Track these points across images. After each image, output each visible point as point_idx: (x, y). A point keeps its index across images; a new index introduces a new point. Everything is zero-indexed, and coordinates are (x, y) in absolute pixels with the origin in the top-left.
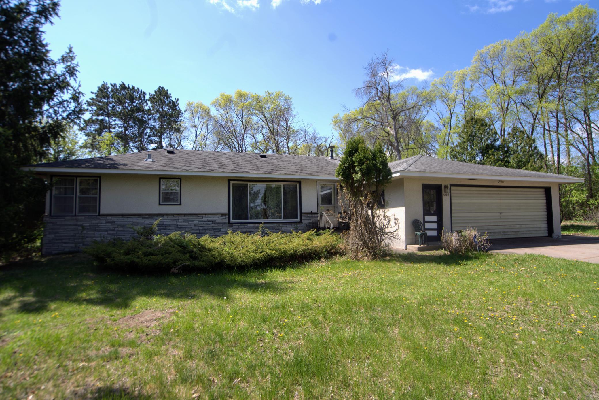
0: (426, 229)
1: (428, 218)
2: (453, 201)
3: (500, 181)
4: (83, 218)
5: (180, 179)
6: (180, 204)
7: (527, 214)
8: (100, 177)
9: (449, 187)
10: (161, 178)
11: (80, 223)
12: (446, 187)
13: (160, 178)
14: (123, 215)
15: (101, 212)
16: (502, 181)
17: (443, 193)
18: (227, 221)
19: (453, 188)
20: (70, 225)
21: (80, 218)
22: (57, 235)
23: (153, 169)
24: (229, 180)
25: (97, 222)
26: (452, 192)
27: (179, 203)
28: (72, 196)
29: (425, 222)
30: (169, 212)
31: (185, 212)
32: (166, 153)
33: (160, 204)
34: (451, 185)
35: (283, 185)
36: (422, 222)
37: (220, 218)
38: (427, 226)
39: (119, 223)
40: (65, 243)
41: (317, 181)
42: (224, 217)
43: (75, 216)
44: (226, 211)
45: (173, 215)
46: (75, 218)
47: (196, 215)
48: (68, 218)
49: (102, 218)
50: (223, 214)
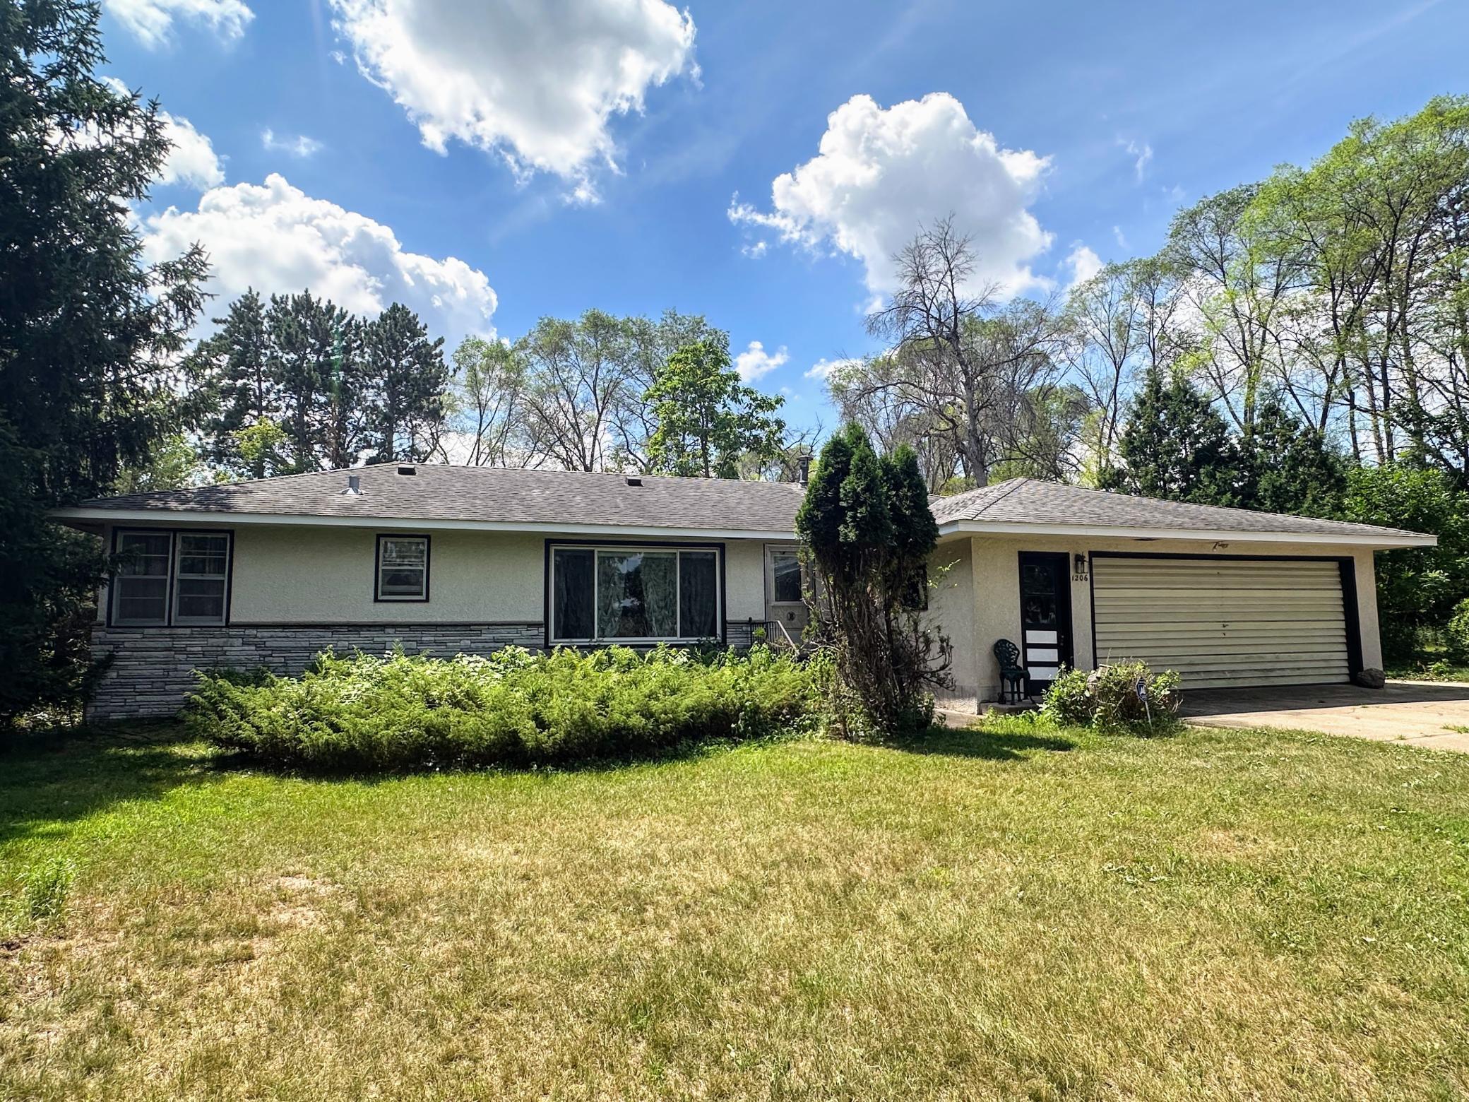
0: (1028, 664)
1: (1033, 636)
2: (1097, 593)
3: (1217, 543)
4: (188, 631)
5: (428, 537)
6: (427, 600)
7: (1291, 625)
8: (232, 532)
9: (1087, 559)
10: (382, 535)
11: (180, 644)
12: (1079, 558)
13: (379, 537)
14: (285, 626)
15: (233, 619)
16: (1223, 544)
17: (1072, 573)
18: (543, 642)
19: (1096, 561)
20: (156, 649)
21: (180, 631)
22: (121, 673)
23: (361, 513)
24: (550, 541)
25: (221, 641)
26: (1094, 571)
27: (423, 598)
28: (164, 577)
29: (1026, 646)
30: (400, 620)
31: (438, 619)
32: (396, 473)
33: (376, 600)
34: (1093, 554)
35: (681, 553)
36: (1020, 647)
37: (525, 632)
38: (1033, 655)
39: (275, 644)
40: (141, 694)
41: (764, 543)
42: (536, 632)
43: (169, 626)
44: (540, 618)
45: (408, 626)
46: (167, 631)
47: (467, 625)
48: (152, 631)
49: (233, 632)
50: (530, 625)
